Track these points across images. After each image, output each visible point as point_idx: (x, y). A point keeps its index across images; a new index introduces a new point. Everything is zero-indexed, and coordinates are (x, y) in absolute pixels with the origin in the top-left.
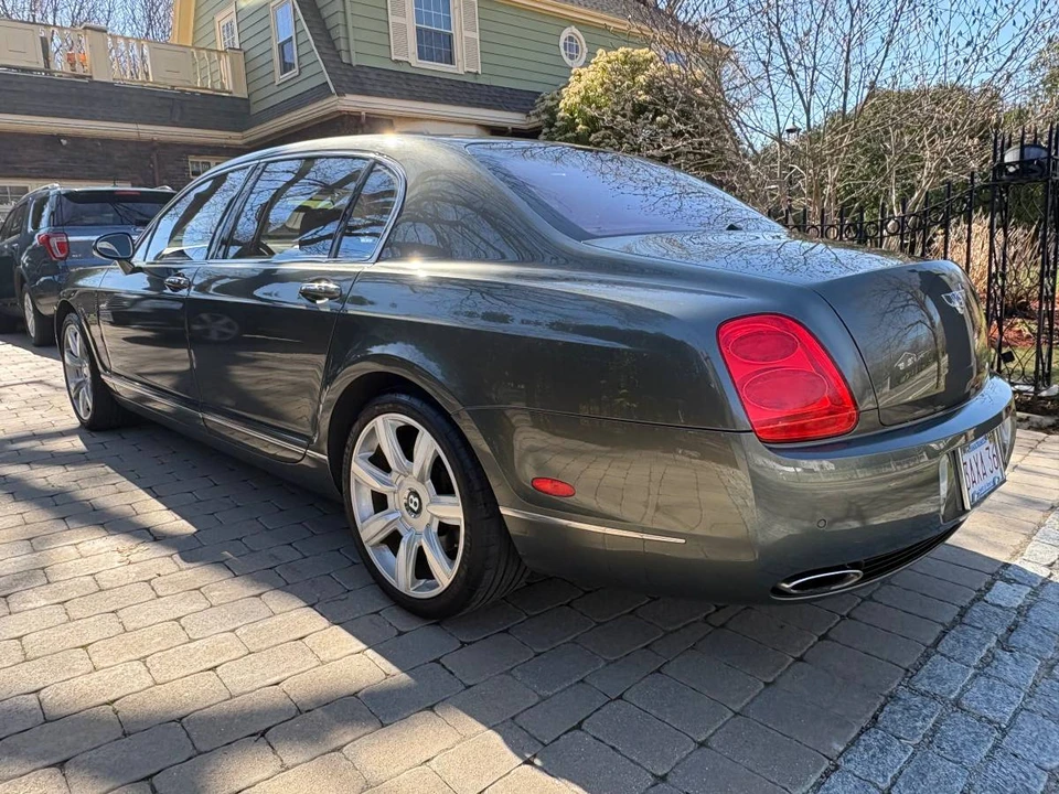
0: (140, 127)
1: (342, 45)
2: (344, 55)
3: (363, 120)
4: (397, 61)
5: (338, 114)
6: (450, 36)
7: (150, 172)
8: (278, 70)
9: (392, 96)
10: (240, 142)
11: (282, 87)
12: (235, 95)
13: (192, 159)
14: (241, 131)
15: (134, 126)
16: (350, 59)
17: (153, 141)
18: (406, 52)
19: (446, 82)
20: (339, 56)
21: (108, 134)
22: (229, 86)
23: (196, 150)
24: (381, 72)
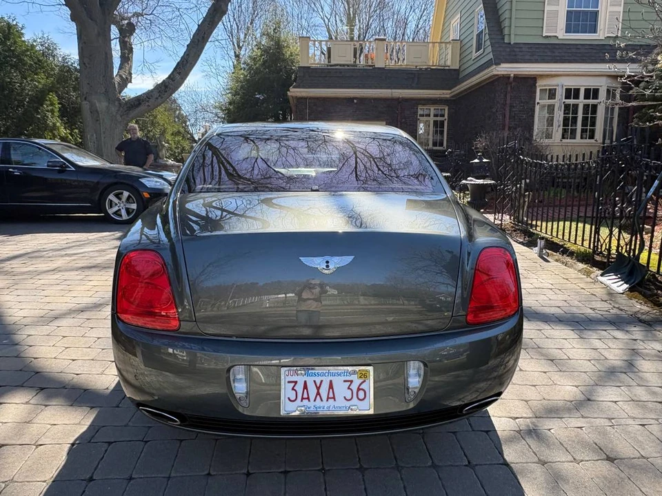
0: (394, 91)
1: (506, 31)
2: (506, 37)
3: (511, 79)
4: (547, 37)
5: (497, 77)
6: (596, 13)
7: (396, 115)
8: (474, 51)
9: (536, 61)
10: (448, 96)
11: (475, 61)
12: (451, 68)
13: (420, 107)
14: (450, 89)
15: (390, 91)
16: (510, 40)
17: (399, 98)
18: (556, 28)
19: (587, 47)
20: (503, 39)
21: (376, 96)
22: (449, 63)
23: (423, 102)
24: (532, 46)
